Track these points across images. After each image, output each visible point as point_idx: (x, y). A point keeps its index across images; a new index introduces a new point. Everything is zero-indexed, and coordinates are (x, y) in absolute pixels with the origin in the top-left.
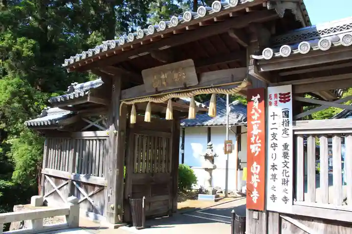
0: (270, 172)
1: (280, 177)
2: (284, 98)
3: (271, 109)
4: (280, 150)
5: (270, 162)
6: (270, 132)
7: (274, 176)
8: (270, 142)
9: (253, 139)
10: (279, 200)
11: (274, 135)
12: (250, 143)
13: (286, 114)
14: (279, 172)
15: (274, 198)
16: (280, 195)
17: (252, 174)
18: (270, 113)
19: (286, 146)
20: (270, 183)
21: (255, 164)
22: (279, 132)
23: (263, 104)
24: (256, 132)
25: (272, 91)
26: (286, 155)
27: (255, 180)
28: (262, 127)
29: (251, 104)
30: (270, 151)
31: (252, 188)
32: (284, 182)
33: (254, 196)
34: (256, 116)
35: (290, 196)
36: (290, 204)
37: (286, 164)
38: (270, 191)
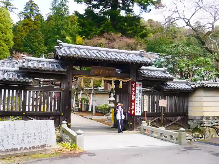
0: (136, 105)
1: (138, 106)
2: (140, 85)
3: (137, 88)
4: (138, 99)
5: (136, 103)
6: (136, 94)
7: (137, 106)
8: (136, 97)
9: (132, 96)
10: (138, 113)
11: (137, 95)
13: (140, 90)
14: (138, 105)
16: (138, 111)
17: (132, 106)
18: (136, 89)
19: (140, 98)
20: (136, 108)
21: (133, 103)
22: (138, 94)
23: (135, 86)
24: (133, 94)
25: (137, 83)
26: (140, 101)
27: (133, 107)
28: (135, 92)
29: (132, 86)
30: (136, 99)
31: (132, 110)
32: (139, 108)
33: (133, 112)
34: (133, 89)
35: (141, 111)
36: (141, 113)
37: (140, 103)
38: (136, 111)
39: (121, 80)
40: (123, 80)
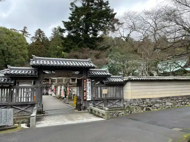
0: (87, 94)
1: (89, 94)
2: (89, 81)
3: (87, 83)
4: (89, 90)
5: (87, 92)
6: (87, 87)
7: (88, 94)
8: (87, 88)
10: (89, 98)
12: (84, 89)
13: (90, 84)
15: (88, 98)
16: (89, 97)
19: (90, 89)
20: (87, 95)
21: (85, 92)
22: (89, 87)
23: (86, 81)
24: (85, 86)
25: (87, 79)
26: (90, 90)
27: (85, 95)
28: (86, 86)
29: (84, 81)
30: (87, 90)
31: (84, 97)
32: (90, 95)
33: (85, 98)
34: (85, 84)
35: (90, 97)
36: (90, 99)
37: (90, 92)
38: (87, 97)
39: (76, 78)
40: (78, 78)
